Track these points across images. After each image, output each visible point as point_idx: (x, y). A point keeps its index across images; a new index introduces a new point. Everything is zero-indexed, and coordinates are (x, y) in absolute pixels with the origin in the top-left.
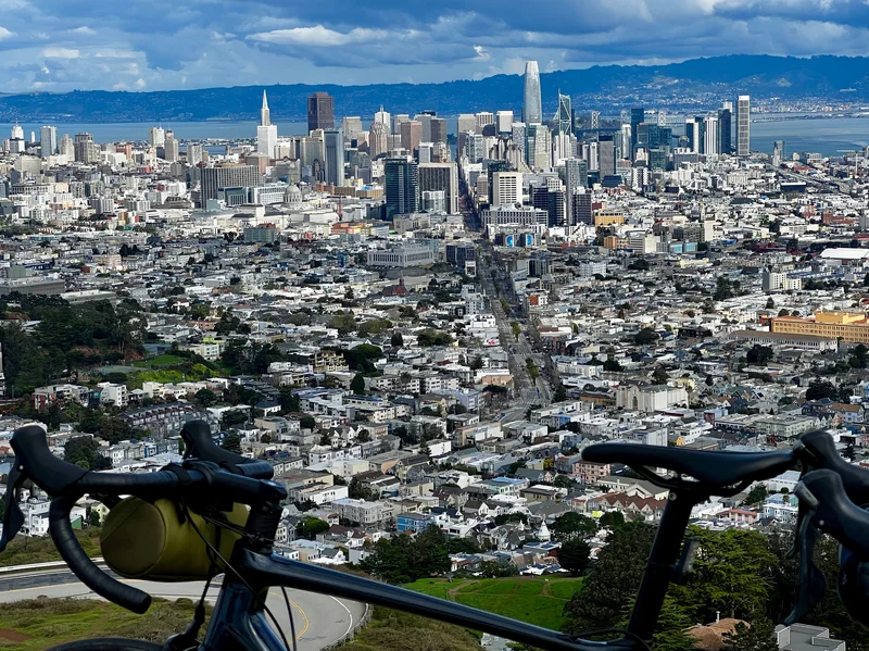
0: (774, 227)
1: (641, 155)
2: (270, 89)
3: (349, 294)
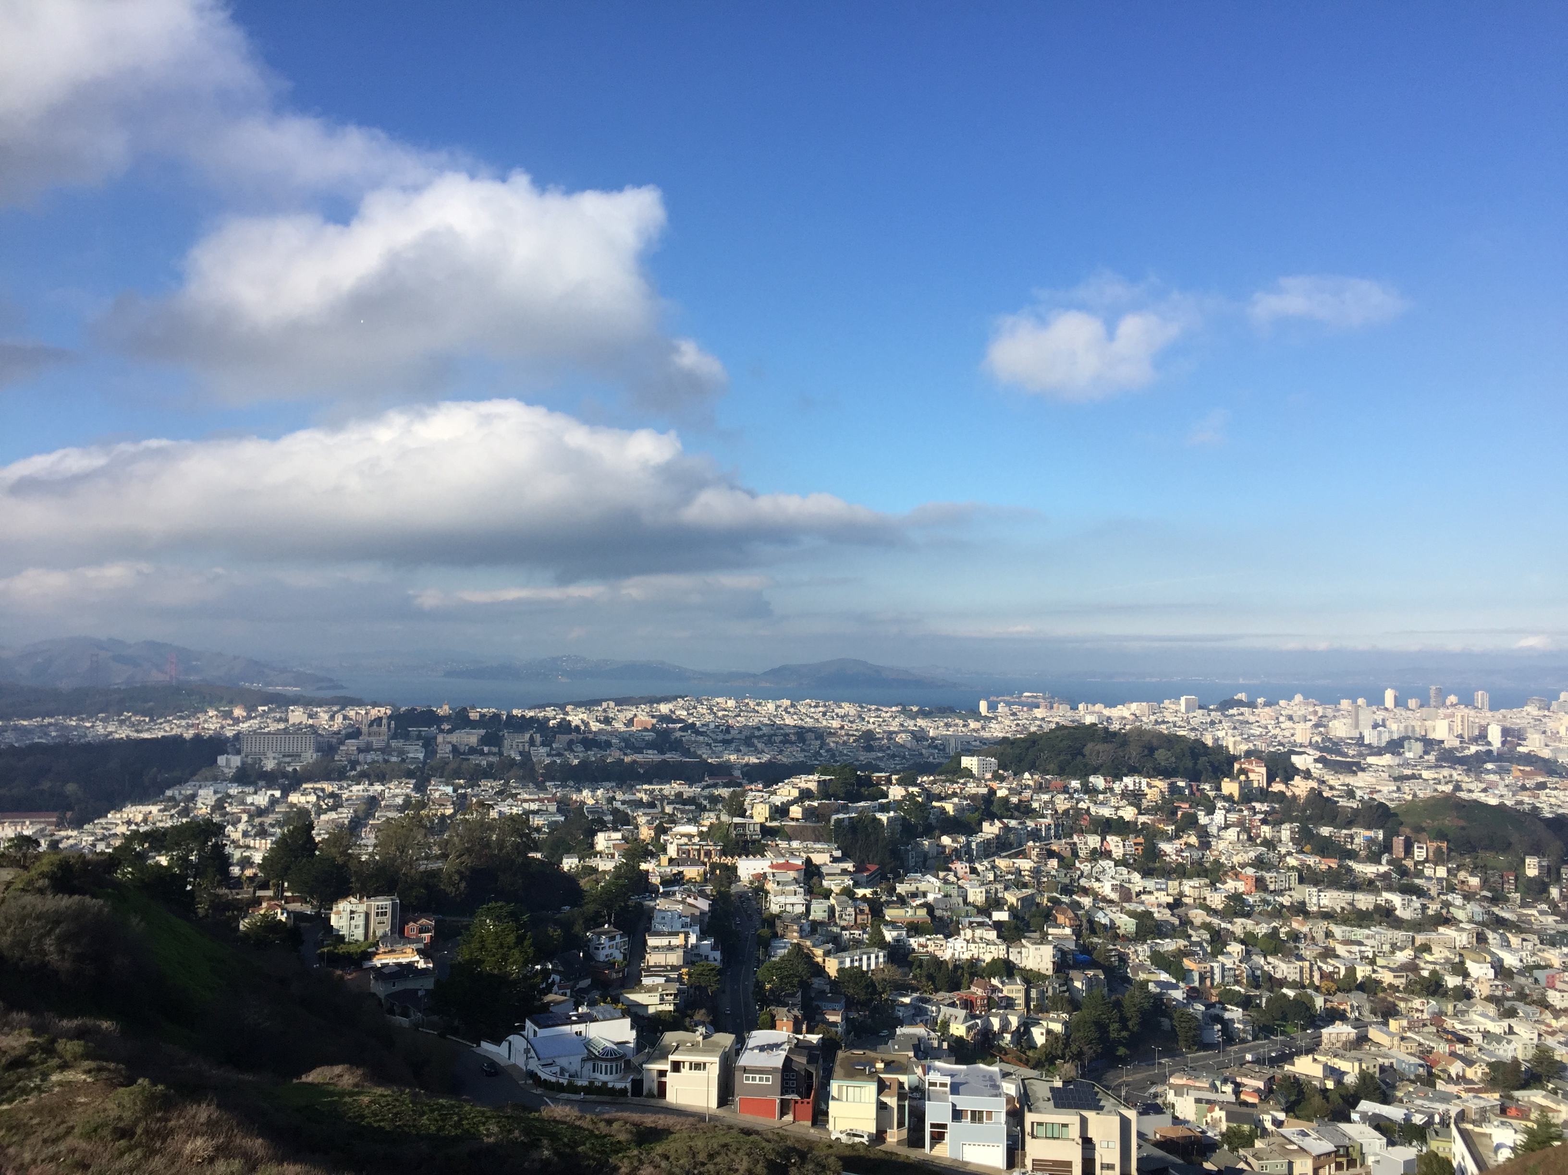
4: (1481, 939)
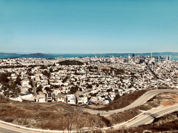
0: (174, 66)
1: (161, 60)
2: (129, 53)
3: (138, 69)
4: (105, 79)
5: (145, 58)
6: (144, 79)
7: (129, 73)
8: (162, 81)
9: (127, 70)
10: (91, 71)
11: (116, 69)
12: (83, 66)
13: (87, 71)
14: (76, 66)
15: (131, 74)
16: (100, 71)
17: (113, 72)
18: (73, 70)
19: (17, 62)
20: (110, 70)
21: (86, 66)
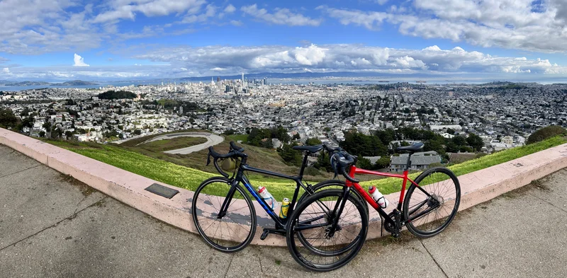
2: (213, 76)
5: (234, 83)
6: (226, 116)
7: (206, 108)
8: (251, 117)
9: (205, 104)
10: (147, 108)
11: (187, 103)
12: (134, 99)
13: (138, 108)
14: (123, 100)
15: (208, 110)
16: (161, 107)
17: (181, 108)
18: (116, 107)
19: (44, 95)
20: (176, 106)
21: (140, 101)
